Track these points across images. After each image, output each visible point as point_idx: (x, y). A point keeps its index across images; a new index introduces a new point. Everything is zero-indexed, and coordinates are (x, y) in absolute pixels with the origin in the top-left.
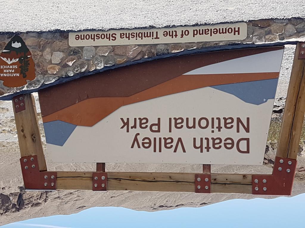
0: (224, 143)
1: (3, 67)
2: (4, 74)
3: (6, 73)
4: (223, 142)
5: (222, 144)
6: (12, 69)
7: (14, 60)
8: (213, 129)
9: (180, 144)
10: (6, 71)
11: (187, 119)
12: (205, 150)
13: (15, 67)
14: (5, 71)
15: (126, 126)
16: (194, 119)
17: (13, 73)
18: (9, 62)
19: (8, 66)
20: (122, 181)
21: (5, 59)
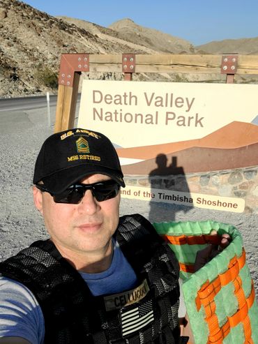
5: (114, 99)
8: (121, 112)
11: (142, 122)
12: (128, 94)
15: (198, 120)
16: (136, 122)
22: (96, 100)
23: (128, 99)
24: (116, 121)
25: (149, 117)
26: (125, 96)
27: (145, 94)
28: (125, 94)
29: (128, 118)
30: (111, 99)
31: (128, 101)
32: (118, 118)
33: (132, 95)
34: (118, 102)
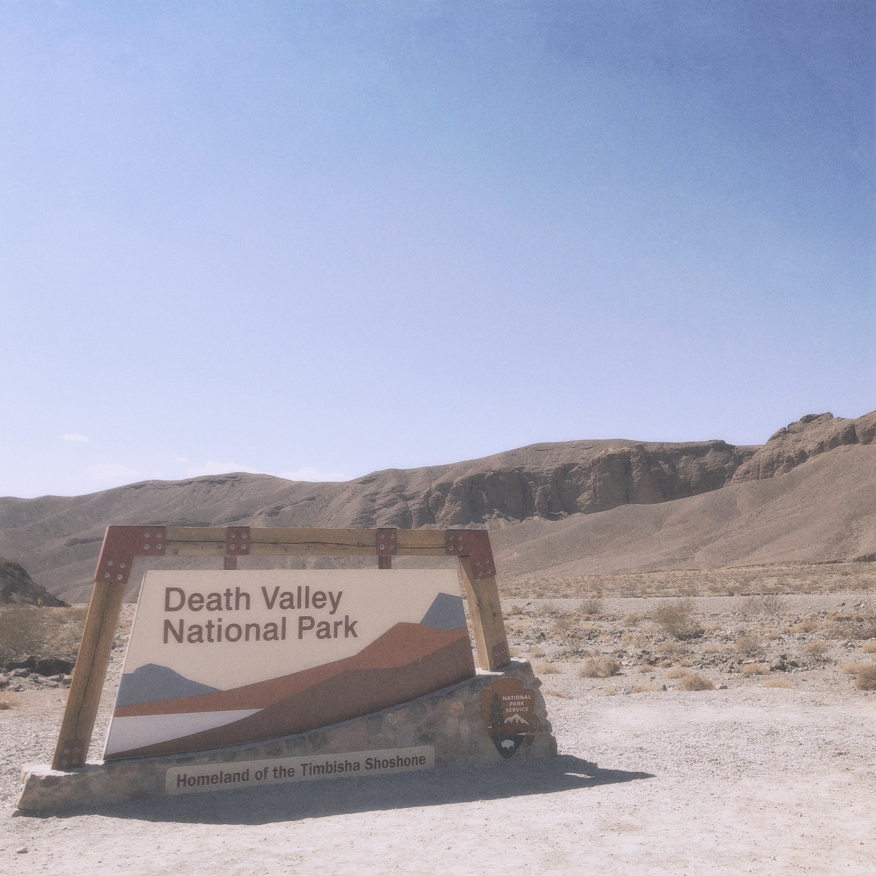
0: (203, 602)
1: (524, 709)
2: (523, 699)
3: (520, 700)
4: (205, 604)
6: (512, 707)
7: (510, 720)
8: (220, 623)
9: (270, 600)
10: (520, 704)
11: (258, 638)
13: (509, 710)
14: (522, 703)
15: (349, 625)
16: (247, 639)
17: (511, 701)
18: (517, 717)
19: (518, 711)
20: (355, 543)
21: (523, 721)
22: (171, 606)
23: (233, 599)
24: (210, 640)
25: (271, 628)
26: (228, 594)
27: (264, 589)
28: (228, 590)
29: (234, 633)
30: (202, 601)
31: (232, 604)
32: (214, 636)
33: (241, 592)
34: (214, 605)
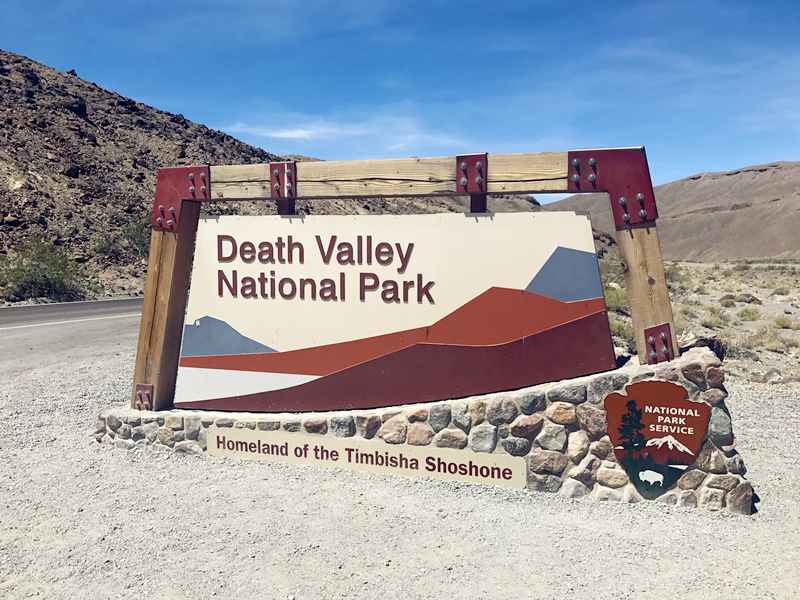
0: (255, 253)
1: (687, 431)
2: (683, 414)
3: (679, 416)
4: (257, 255)
5: (258, 251)
6: (662, 423)
7: (657, 443)
8: (273, 277)
9: (326, 252)
10: (678, 421)
11: (314, 296)
12: (285, 241)
13: (655, 427)
15: (423, 287)
16: (302, 296)
17: (661, 415)
18: (671, 440)
19: (673, 432)
21: (682, 448)
22: (224, 255)
23: (285, 251)
24: (264, 296)
25: (328, 285)
26: (280, 244)
27: (318, 238)
28: (280, 239)
29: (287, 288)
30: (253, 250)
31: (285, 255)
32: (268, 290)
33: (294, 242)
34: (266, 257)
